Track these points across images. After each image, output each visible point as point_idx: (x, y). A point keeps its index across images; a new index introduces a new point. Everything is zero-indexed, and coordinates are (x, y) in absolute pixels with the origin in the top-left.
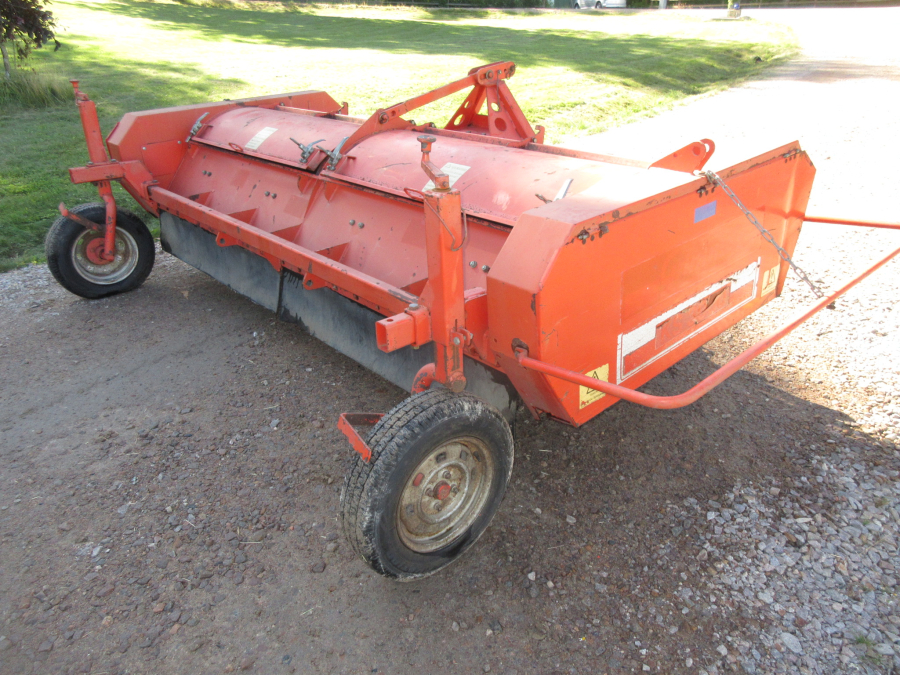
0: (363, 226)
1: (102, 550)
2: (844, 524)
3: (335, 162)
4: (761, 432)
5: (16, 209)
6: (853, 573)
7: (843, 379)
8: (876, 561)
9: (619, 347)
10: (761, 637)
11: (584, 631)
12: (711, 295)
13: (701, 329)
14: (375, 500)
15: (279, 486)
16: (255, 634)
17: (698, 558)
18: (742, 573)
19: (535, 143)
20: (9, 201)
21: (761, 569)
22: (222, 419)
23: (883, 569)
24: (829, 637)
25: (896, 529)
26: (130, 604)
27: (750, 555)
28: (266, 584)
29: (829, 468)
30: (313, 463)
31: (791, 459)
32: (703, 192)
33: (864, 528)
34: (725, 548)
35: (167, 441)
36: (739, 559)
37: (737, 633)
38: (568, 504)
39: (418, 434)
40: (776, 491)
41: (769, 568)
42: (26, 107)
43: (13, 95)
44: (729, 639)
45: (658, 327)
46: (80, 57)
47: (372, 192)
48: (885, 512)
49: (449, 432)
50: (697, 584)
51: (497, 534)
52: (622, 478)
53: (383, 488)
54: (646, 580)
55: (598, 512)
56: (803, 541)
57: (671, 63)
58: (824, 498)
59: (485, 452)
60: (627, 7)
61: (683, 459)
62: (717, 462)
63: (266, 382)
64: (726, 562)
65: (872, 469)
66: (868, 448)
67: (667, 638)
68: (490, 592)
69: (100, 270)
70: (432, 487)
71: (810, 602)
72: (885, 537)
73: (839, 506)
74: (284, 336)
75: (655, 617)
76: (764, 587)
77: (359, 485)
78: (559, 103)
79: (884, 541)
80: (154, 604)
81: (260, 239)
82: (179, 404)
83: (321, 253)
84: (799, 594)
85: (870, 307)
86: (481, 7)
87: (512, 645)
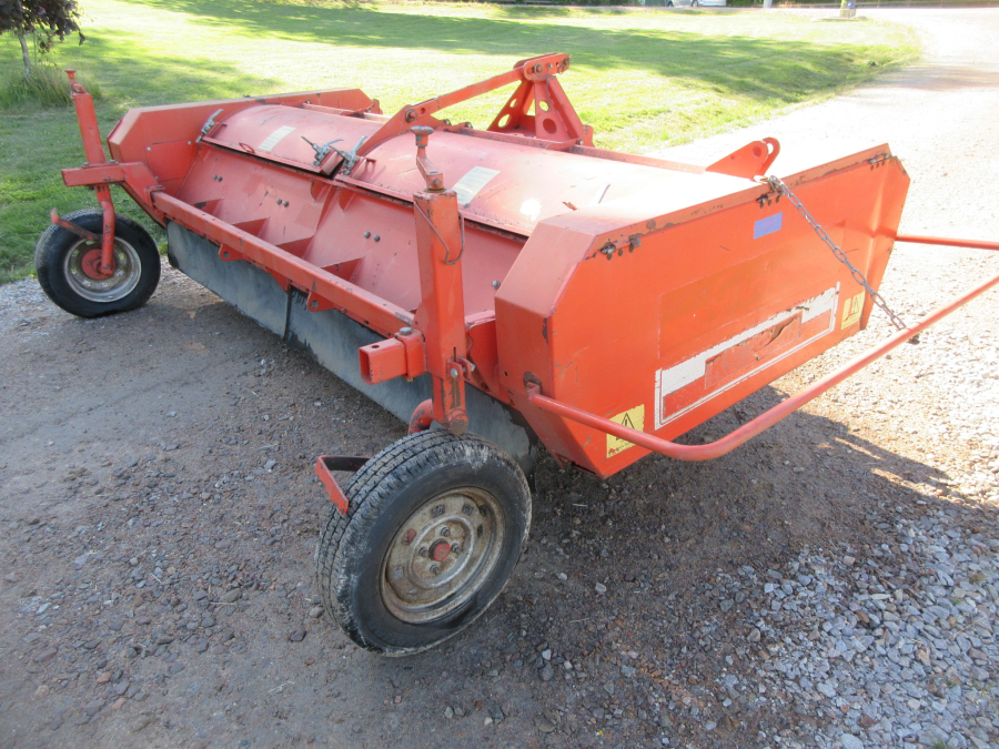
0: (378, 239)
1: (50, 606)
2: (929, 603)
3: (351, 164)
4: (839, 489)
5: (22, 217)
6: (936, 662)
7: (943, 428)
8: (965, 648)
9: (657, 385)
10: (817, 738)
11: (602, 723)
12: (777, 326)
13: (763, 367)
14: (352, 560)
15: (264, 538)
16: (212, 713)
17: (748, 638)
18: (801, 658)
19: (582, 145)
20: (15, 209)
21: (823, 654)
22: (211, 458)
23: (974, 659)
24: (901, 740)
25: (993, 609)
26: (71, 672)
27: (812, 637)
28: (233, 653)
29: (917, 535)
30: (307, 512)
31: (871, 522)
32: (764, 201)
33: (954, 609)
34: (782, 628)
35: (145, 482)
36: (798, 642)
37: (788, 732)
38: (600, 570)
39: (405, 483)
40: (850, 560)
41: (834, 653)
42: (45, 106)
43: (31, 92)
44: (778, 739)
45: (708, 362)
46: (112, 53)
47: (390, 200)
48: (981, 590)
49: (445, 482)
50: (745, 671)
51: (512, 602)
52: (667, 540)
53: (362, 546)
54: (684, 664)
55: (633, 581)
56: (877, 621)
57: (772, 68)
58: (908, 570)
59: (494, 506)
60: (727, 6)
61: (742, 519)
62: (783, 524)
63: (267, 417)
64: (782, 644)
65: (969, 537)
66: (966, 512)
67: (702, 736)
68: (495, 672)
69: (98, 285)
70: (427, 546)
71: (880, 696)
72: (979, 620)
73: (925, 581)
74: (296, 365)
75: (690, 710)
76: (826, 676)
77: (333, 541)
78: (640, 110)
79: (977, 625)
80: (99, 673)
81: (263, 252)
82: (164, 439)
83: (329, 269)
84: (868, 687)
85: (981, 345)
86: (562, 4)
87: (514, 738)
